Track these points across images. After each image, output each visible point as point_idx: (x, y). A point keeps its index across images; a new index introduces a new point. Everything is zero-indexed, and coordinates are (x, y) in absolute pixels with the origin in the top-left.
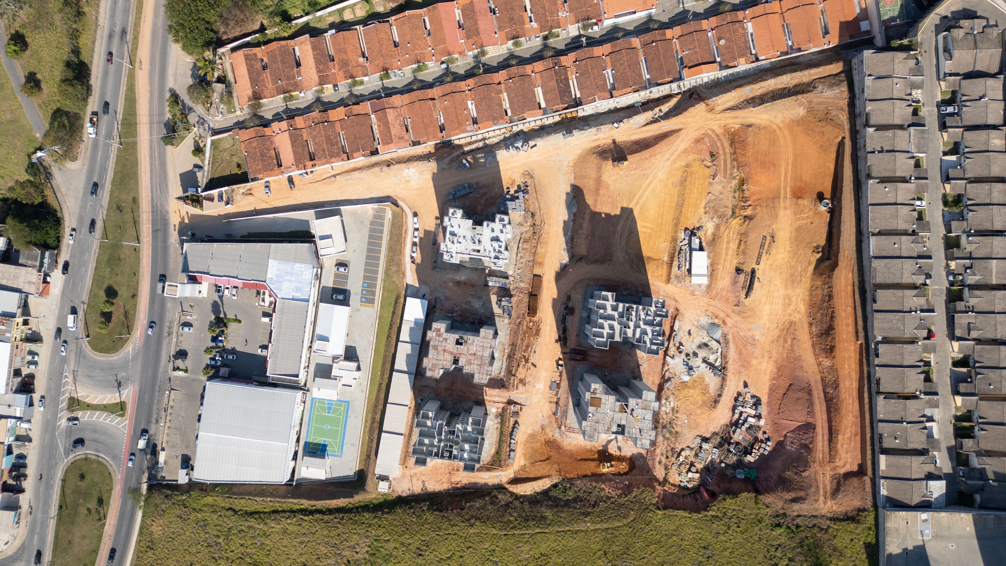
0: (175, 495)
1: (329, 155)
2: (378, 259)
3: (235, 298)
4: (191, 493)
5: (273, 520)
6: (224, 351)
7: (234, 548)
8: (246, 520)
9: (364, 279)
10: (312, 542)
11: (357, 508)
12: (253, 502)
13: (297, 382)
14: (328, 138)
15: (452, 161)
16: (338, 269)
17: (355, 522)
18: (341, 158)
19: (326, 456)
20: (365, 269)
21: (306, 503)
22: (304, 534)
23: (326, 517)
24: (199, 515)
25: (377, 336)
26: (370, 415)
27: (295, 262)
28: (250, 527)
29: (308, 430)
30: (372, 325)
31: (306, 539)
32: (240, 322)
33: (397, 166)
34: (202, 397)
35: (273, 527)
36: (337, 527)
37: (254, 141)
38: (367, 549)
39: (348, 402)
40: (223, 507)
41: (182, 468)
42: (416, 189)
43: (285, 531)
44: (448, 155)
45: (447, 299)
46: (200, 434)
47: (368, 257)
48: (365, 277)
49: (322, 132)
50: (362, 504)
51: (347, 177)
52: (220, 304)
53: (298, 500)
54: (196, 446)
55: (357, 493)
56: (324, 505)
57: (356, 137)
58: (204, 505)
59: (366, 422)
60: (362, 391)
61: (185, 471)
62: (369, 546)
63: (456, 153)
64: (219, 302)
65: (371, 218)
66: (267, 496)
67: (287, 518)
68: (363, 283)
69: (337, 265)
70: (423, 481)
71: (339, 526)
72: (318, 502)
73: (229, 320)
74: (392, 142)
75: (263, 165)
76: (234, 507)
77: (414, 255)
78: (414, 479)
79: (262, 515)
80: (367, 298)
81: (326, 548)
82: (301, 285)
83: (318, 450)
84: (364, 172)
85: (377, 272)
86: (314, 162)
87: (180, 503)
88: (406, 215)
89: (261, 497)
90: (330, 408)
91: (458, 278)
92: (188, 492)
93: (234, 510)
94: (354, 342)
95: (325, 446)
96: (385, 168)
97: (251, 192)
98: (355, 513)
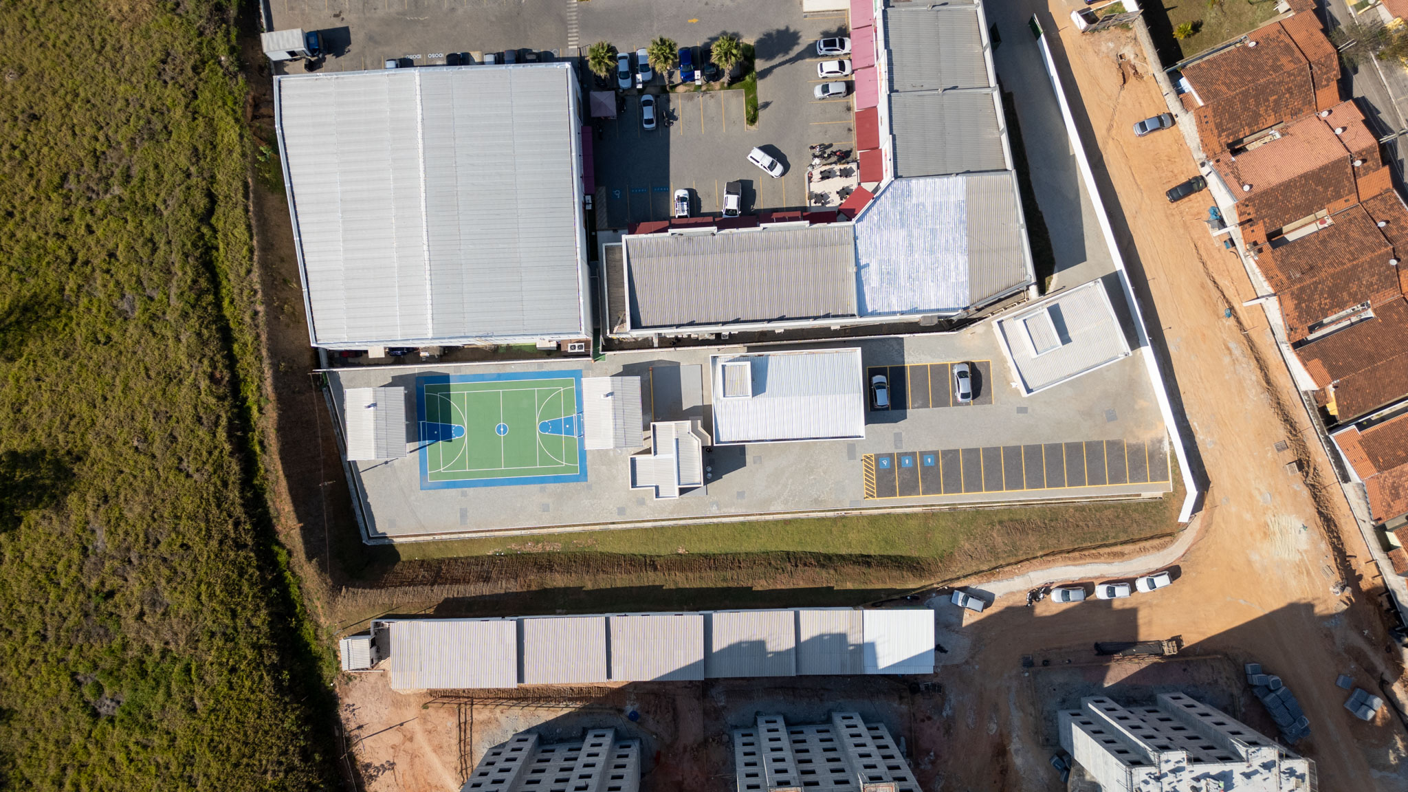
0: (228, 33)
1: (1302, 290)
2: (1015, 484)
3: (818, 92)
4: (241, 78)
5: (199, 335)
6: (662, 90)
7: (99, 233)
8: (186, 255)
9: (945, 453)
10: (153, 468)
11: (280, 581)
12: (245, 263)
13: (616, 320)
14: (1351, 275)
15: (1357, 655)
16: (962, 374)
17: (232, 589)
18: (1296, 324)
19: (416, 445)
20: (977, 450)
21: (266, 421)
22: (173, 439)
23: (234, 494)
24: (178, 113)
25: (787, 522)
26: (558, 547)
27: (971, 252)
28: (168, 271)
29: (481, 377)
30: (816, 501)
31: (157, 448)
32: (752, 120)
33: (1305, 493)
34: (521, 57)
35: (178, 340)
36: (209, 536)
37: (1296, 61)
38: (157, 646)
39: (583, 476)
40: (213, 177)
41: (308, 37)
42: (1249, 563)
43: (172, 378)
44: (1368, 640)
45: (949, 727)
46: (414, 74)
47: (1013, 452)
48: (951, 455)
49: (1366, 257)
50: (294, 590)
51: (1238, 348)
52: (792, 54)
53: (272, 397)
54: (378, 65)
55: (322, 568)
56: (271, 477)
57: (1371, 358)
58: (210, 122)
59: (536, 540)
60: (621, 511)
61: (299, 45)
62: (164, 653)
63: (1378, 661)
64: (797, 50)
65: (1128, 440)
66: (268, 303)
67: (212, 377)
68: (935, 453)
69: (972, 366)
70: (392, 765)
71: (214, 544)
72: (276, 457)
73: (751, 90)
74: (1381, 469)
75: (1230, 101)
76: (219, 211)
77: (1056, 596)
78: (394, 738)
79: (211, 298)
80: (891, 471)
81: (141, 516)
82: (903, 281)
83: (433, 416)
84: (1265, 397)
85: (973, 486)
86: (1267, 247)
87: (205, 51)
88: (1164, 546)
89: (263, 283)
90: (556, 427)
91: (1014, 745)
92: (242, 67)
93: (210, 212)
94: (759, 459)
95: (447, 435)
96: (1289, 455)
97: (1132, 80)
98: (263, 578)
